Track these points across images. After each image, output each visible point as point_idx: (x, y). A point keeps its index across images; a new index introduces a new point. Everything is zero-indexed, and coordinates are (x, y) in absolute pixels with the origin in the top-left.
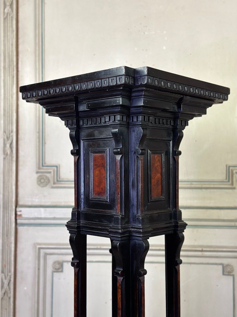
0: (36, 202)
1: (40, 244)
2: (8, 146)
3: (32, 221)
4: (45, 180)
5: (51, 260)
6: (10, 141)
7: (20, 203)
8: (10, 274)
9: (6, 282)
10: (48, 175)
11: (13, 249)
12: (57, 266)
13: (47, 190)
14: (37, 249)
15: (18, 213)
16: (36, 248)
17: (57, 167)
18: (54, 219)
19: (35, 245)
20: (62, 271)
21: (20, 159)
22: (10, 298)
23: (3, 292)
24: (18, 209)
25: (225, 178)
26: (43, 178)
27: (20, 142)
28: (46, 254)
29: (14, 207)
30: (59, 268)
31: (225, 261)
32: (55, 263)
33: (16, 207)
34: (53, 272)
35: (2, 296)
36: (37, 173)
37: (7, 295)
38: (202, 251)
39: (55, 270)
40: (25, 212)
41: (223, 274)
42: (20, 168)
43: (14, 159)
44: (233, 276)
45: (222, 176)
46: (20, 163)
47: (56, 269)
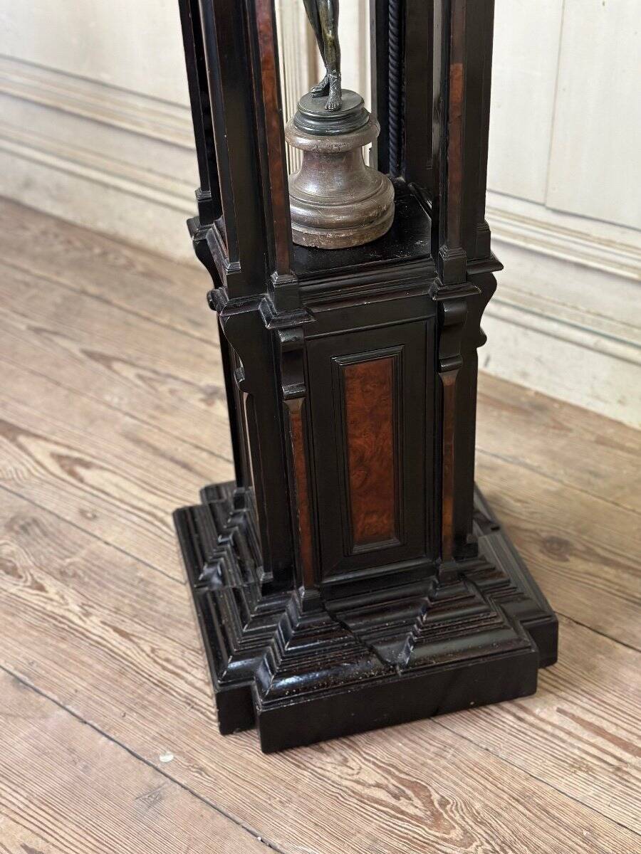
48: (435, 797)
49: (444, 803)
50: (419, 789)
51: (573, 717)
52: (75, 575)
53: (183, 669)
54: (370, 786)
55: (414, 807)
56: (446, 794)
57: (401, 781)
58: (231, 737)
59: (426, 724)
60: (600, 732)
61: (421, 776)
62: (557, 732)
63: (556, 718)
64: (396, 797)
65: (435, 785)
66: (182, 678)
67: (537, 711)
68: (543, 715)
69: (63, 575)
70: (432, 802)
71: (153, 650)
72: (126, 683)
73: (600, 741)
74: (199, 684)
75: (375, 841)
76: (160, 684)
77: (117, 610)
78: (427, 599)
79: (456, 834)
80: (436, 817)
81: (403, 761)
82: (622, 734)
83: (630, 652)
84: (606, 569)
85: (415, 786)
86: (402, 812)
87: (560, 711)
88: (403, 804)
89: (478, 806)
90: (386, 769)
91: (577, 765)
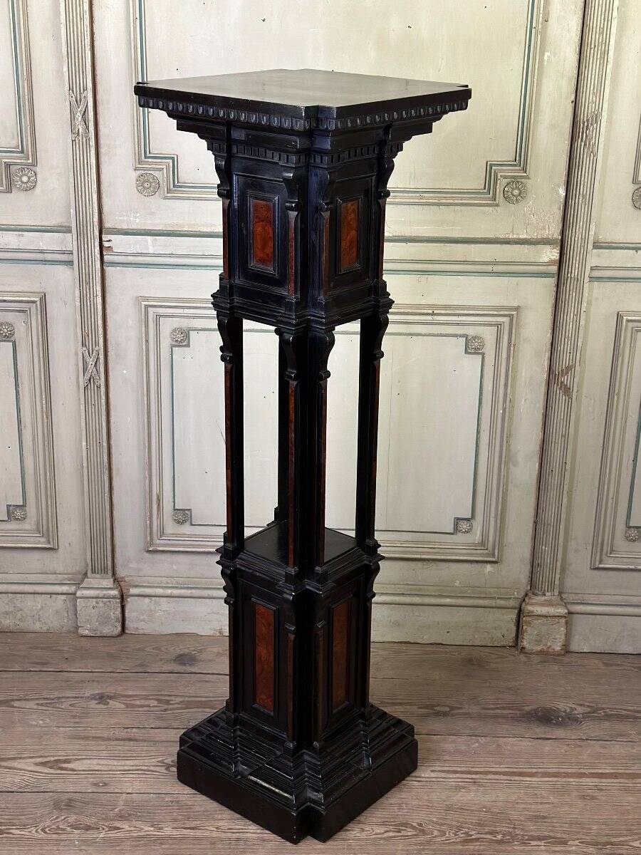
0: (137, 223)
1: (147, 299)
2: (79, 116)
3: (131, 259)
4: (151, 183)
5: (167, 326)
6: (82, 108)
7: (107, 225)
8: (97, 348)
9: (91, 361)
10: (156, 174)
11: (100, 307)
12: (180, 337)
13: (156, 202)
14: (143, 307)
15: (106, 244)
16: (141, 306)
17: (173, 159)
18: (171, 255)
19: (139, 299)
20: (188, 346)
21: (102, 141)
22: (99, 387)
23: (87, 377)
24: (105, 238)
25: (482, 187)
26: (148, 181)
27: (100, 109)
28: (159, 316)
29: (97, 233)
30: (182, 339)
31: (471, 331)
32: (174, 331)
33: (101, 233)
34: (172, 346)
35: (86, 384)
36: (136, 169)
37: (94, 382)
38: (433, 314)
39: (174, 343)
40: (117, 243)
41: (466, 352)
42: (103, 159)
43: (93, 143)
44: (483, 355)
45: (477, 183)
46: (103, 150)
47: (177, 341)
48: (415, 824)
49: (420, 825)
50: (406, 825)
51: (439, 771)
52: (130, 815)
53: (242, 829)
54: (383, 833)
55: (410, 832)
56: (417, 821)
57: (395, 825)
58: (300, 844)
59: (383, 800)
60: (456, 772)
61: (401, 820)
62: (439, 780)
63: (433, 775)
64: (400, 832)
65: (410, 820)
66: (247, 832)
67: (423, 775)
68: (427, 776)
69: (121, 817)
70: (415, 827)
71: (217, 828)
72: (220, 846)
73: (458, 775)
74: (259, 831)
75: (407, 850)
76: (238, 839)
77: (176, 820)
78: (362, 732)
79: (436, 833)
80: (423, 831)
81: (387, 818)
82: (463, 769)
83: (438, 736)
84: (397, 707)
85: (402, 824)
86: (408, 836)
87: (432, 771)
88: (403, 833)
89: (435, 819)
90: (383, 824)
91: (458, 788)
